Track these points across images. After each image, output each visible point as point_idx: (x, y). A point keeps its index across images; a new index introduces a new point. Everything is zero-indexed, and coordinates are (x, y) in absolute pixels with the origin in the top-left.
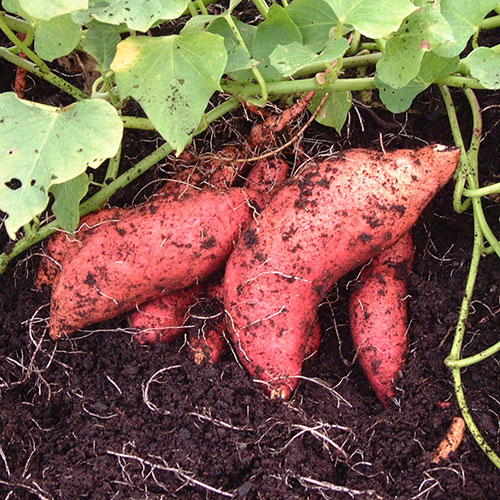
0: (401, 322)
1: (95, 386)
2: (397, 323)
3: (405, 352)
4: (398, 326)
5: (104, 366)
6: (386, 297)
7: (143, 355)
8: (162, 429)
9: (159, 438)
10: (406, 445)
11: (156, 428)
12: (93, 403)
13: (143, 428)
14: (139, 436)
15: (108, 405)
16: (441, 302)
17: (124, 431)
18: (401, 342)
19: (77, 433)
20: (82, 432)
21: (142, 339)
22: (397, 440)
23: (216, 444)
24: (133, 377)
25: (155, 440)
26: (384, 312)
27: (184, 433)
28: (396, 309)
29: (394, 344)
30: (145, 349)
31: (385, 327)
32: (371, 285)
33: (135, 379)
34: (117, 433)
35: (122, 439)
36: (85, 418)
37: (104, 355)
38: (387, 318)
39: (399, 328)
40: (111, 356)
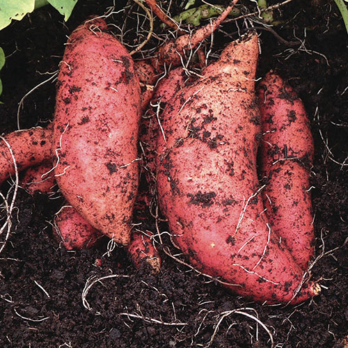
0: (307, 213)
1: (22, 291)
2: (304, 214)
3: (313, 240)
4: (305, 216)
5: (31, 272)
6: (292, 190)
7: (69, 260)
8: (93, 330)
9: (90, 339)
10: (322, 337)
11: (87, 329)
12: (24, 308)
13: (75, 329)
14: (72, 338)
15: (39, 308)
16: (343, 201)
17: (58, 333)
18: (309, 231)
19: (11, 336)
20: (15, 335)
21: (70, 245)
22: (313, 333)
23: (146, 342)
24: (61, 281)
25: (87, 341)
26: (290, 204)
27: (114, 333)
28: (302, 201)
29: (302, 233)
30: (71, 254)
31: (293, 218)
32: (277, 179)
33: (62, 284)
34: (51, 335)
35: (57, 341)
36: (18, 322)
37: (31, 261)
38: (294, 209)
39: (306, 218)
40: (38, 261)
